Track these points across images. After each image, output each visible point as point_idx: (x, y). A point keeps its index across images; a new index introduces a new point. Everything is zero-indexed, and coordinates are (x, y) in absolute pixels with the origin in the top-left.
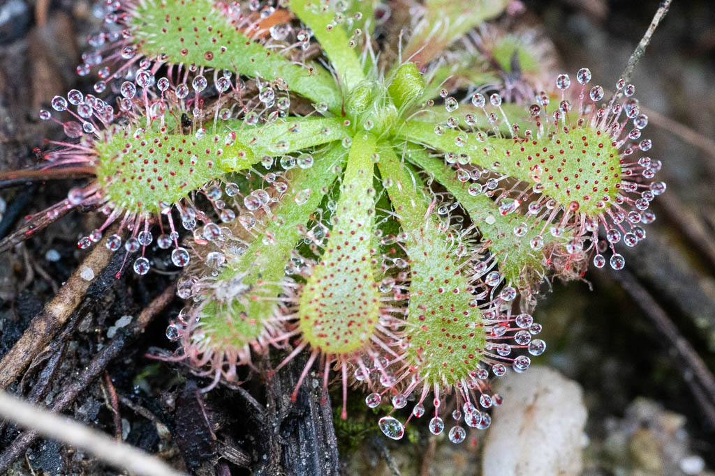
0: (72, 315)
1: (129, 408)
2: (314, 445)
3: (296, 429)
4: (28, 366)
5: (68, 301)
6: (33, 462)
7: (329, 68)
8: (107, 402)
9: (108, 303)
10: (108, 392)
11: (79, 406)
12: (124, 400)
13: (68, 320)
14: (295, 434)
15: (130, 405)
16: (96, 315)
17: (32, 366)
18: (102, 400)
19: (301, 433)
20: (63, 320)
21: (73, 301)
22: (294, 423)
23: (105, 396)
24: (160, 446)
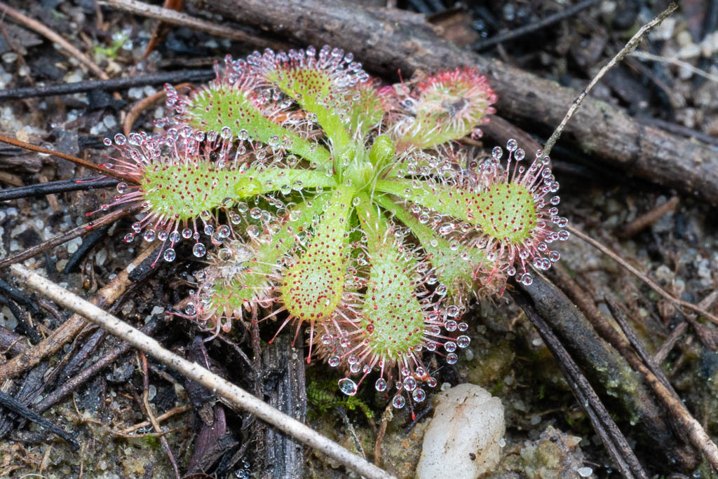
0: (118, 299)
1: (155, 373)
2: (289, 395)
3: (277, 385)
4: (80, 330)
5: (115, 287)
6: (78, 404)
7: (328, 144)
8: (140, 368)
9: (147, 299)
10: (141, 361)
11: (118, 367)
12: (152, 367)
13: (115, 302)
14: (276, 389)
15: (156, 370)
16: (137, 305)
17: (83, 331)
18: (136, 367)
19: (281, 389)
20: (111, 301)
21: (120, 288)
22: (275, 379)
23: (139, 364)
24: (177, 403)
